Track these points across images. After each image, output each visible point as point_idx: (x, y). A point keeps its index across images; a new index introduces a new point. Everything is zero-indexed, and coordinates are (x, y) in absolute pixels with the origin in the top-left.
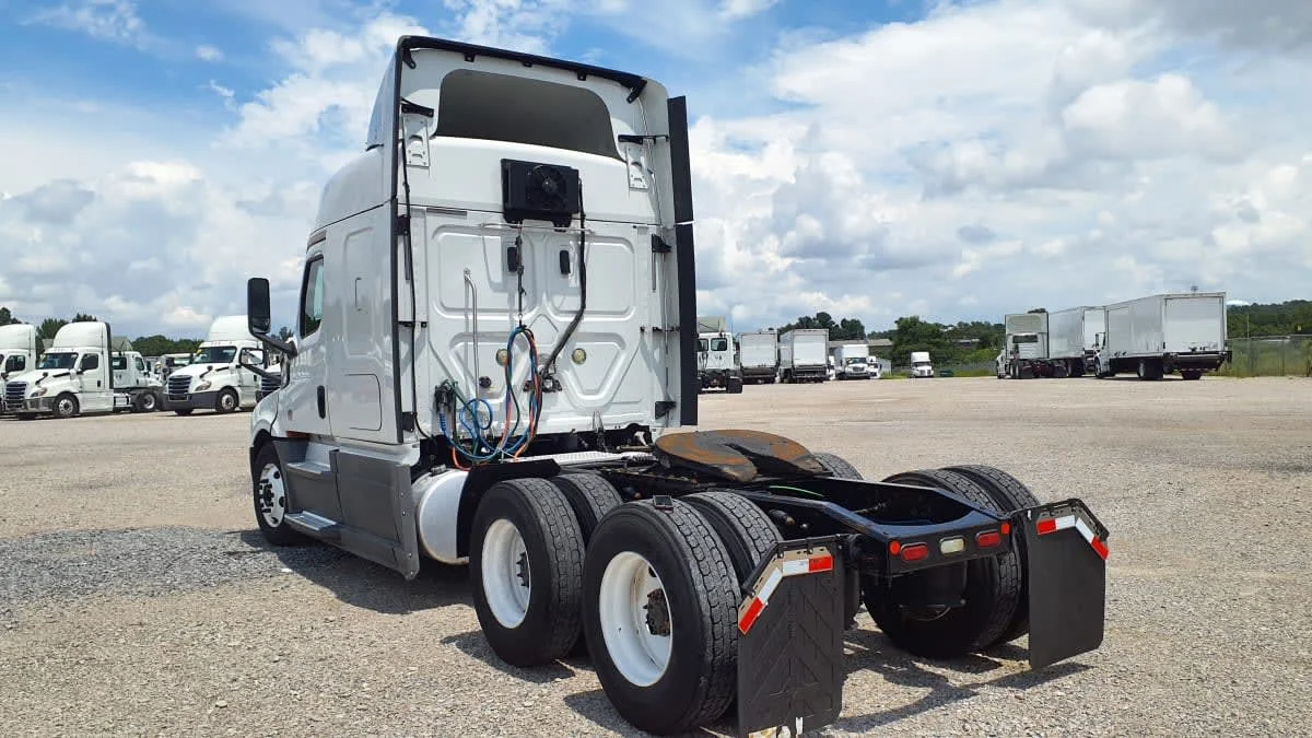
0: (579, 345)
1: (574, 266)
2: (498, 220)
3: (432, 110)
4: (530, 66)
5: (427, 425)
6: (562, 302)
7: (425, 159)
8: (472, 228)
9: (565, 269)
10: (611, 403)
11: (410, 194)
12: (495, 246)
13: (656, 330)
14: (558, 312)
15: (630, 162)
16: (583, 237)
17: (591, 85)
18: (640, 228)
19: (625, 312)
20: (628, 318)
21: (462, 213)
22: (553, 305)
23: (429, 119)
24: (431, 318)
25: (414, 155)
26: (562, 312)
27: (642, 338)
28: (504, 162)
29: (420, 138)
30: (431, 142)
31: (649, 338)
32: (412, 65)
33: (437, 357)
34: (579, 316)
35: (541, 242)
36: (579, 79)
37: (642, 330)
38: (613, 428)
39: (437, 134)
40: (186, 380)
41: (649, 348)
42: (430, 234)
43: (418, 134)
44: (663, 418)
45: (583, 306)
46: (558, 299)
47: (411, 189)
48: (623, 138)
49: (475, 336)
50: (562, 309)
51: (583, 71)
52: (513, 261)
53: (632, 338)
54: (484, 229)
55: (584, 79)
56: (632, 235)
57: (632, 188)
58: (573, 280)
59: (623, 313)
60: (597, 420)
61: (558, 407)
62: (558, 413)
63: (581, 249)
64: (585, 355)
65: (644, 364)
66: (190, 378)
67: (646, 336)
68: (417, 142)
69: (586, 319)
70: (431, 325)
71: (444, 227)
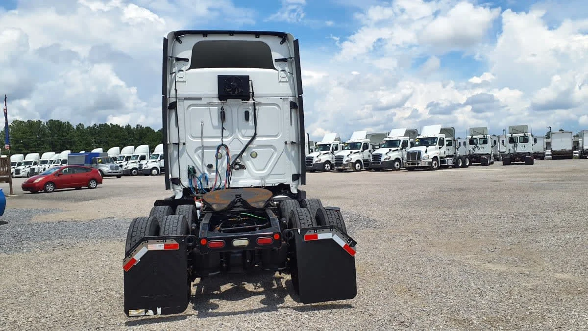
0: (254, 150)
1: (251, 117)
2: (216, 101)
3: (188, 59)
4: (233, 35)
5: (185, 183)
6: (246, 132)
7: (184, 78)
8: (205, 104)
9: (247, 118)
10: (269, 175)
11: (178, 93)
12: (215, 111)
13: (292, 143)
14: (244, 136)
15: (279, 71)
16: (254, 105)
17: (262, 39)
18: (283, 98)
19: (277, 135)
20: (278, 138)
21: (200, 99)
22: (242, 134)
23: (187, 62)
24: (187, 141)
25: (180, 77)
26: (246, 136)
27: (286, 147)
28: (218, 76)
29: (182, 71)
30: (187, 72)
31: (289, 147)
32: (180, 42)
33: (189, 156)
34: (254, 138)
35: (235, 108)
36: (256, 37)
37: (286, 143)
38: (271, 185)
39: (190, 68)
40: (380, 156)
41: (289, 150)
42: (186, 108)
43: (182, 69)
44: (297, 181)
45: (255, 134)
46: (243, 131)
47: (178, 91)
48: (277, 60)
49: (203, 147)
50: (246, 135)
51: (258, 34)
52: (223, 116)
53: (281, 147)
54: (210, 104)
55: (259, 37)
56: (280, 102)
57: (281, 82)
58: (251, 123)
59: (276, 136)
60: (263, 182)
61: (244, 176)
62: (244, 179)
63: (255, 109)
64: (257, 155)
65: (287, 158)
66: (381, 155)
67: (287, 146)
68: (181, 72)
69: (257, 139)
70: (187, 144)
71: (191, 105)
